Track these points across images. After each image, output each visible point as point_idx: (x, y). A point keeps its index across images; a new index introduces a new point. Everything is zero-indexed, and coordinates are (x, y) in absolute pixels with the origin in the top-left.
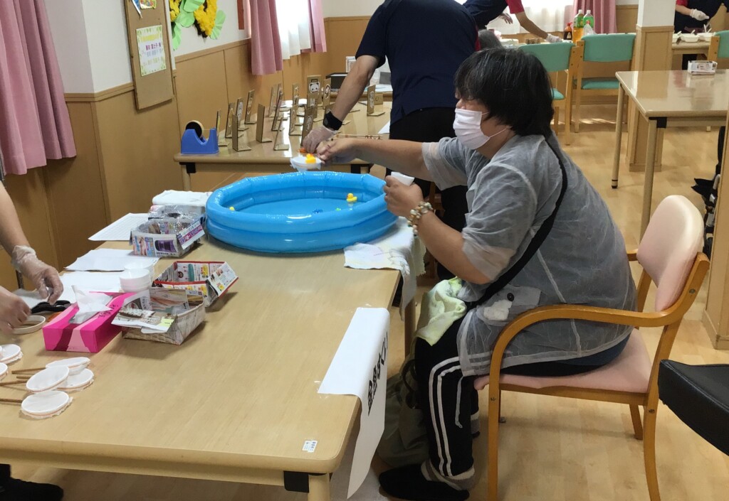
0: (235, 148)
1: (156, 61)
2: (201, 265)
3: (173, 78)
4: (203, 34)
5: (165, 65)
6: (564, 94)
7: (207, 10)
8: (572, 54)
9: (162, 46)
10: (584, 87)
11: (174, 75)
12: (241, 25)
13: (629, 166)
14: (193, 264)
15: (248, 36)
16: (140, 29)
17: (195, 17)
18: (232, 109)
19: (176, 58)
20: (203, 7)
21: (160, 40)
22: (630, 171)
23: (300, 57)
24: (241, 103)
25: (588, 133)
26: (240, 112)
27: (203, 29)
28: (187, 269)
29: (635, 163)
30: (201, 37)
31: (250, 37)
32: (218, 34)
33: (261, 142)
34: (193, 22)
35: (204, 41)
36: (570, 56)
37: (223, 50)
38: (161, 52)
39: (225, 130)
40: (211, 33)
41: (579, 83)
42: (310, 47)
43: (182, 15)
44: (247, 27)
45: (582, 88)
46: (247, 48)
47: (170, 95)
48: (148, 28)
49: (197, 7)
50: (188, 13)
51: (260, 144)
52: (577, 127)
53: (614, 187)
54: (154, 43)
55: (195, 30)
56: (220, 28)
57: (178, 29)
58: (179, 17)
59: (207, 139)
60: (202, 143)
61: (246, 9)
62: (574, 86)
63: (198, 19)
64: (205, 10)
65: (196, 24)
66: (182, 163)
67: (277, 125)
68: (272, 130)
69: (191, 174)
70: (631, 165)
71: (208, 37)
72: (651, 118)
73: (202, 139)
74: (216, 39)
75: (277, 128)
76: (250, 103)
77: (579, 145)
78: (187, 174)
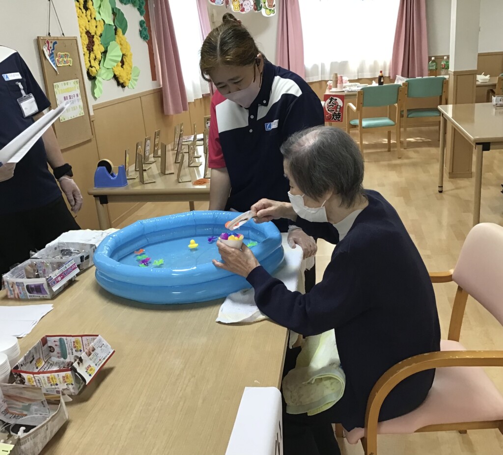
0: (142, 181)
1: (74, 109)
2: (73, 339)
3: (92, 122)
4: (122, 85)
5: (83, 111)
6: (394, 121)
7: (124, 66)
8: (400, 92)
9: (80, 97)
10: (409, 116)
11: (92, 120)
12: (154, 77)
13: (448, 175)
14: (64, 338)
15: (160, 85)
16: (58, 83)
17: (114, 72)
18: (140, 147)
19: (93, 106)
20: (120, 64)
21: (78, 91)
22: (450, 178)
23: (202, 100)
24: (148, 141)
25: (413, 149)
26: (148, 148)
27: (121, 81)
28: (58, 343)
29: (452, 172)
30: (120, 88)
31: (162, 86)
32: (135, 85)
33: (165, 174)
34: (113, 76)
35: (123, 90)
36: (398, 94)
37: (140, 96)
38: (78, 101)
39: (135, 164)
40: (129, 84)
41: (405, 113)
42: (209, 92)
43: (103, 71)
44: (159, 78)
45: (408, 117)
46: (159, 95)
47: (89, 136)
48: (66, 82)
49: (115, 64)
50: (108, 69)
51: (164, 176)
52: (405, 144)
53: (441, 192)
54: (71, 94)
55: (114, 82)
56: (136, 80)
57: (99, 82)
58: (99, 72)
59: (117, 174)
60: (112, 178)
61: (158, 65)
62: (402, 116)
63: (116, 73)
64: (122, 66)
65: (115, 77)
66: (95, 196)
67: (180, 158)
68: (175, 163)
69: (104, 205)
70: (449, 173)
71: (126, 88)
72: (477, 144)
73: (112, 175)
74: (134, 88)
75: (179, 161)
76: (156, 140)
77: (408, 158)
78: (101, 205)
